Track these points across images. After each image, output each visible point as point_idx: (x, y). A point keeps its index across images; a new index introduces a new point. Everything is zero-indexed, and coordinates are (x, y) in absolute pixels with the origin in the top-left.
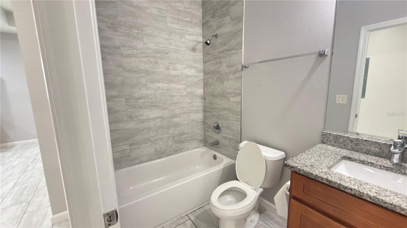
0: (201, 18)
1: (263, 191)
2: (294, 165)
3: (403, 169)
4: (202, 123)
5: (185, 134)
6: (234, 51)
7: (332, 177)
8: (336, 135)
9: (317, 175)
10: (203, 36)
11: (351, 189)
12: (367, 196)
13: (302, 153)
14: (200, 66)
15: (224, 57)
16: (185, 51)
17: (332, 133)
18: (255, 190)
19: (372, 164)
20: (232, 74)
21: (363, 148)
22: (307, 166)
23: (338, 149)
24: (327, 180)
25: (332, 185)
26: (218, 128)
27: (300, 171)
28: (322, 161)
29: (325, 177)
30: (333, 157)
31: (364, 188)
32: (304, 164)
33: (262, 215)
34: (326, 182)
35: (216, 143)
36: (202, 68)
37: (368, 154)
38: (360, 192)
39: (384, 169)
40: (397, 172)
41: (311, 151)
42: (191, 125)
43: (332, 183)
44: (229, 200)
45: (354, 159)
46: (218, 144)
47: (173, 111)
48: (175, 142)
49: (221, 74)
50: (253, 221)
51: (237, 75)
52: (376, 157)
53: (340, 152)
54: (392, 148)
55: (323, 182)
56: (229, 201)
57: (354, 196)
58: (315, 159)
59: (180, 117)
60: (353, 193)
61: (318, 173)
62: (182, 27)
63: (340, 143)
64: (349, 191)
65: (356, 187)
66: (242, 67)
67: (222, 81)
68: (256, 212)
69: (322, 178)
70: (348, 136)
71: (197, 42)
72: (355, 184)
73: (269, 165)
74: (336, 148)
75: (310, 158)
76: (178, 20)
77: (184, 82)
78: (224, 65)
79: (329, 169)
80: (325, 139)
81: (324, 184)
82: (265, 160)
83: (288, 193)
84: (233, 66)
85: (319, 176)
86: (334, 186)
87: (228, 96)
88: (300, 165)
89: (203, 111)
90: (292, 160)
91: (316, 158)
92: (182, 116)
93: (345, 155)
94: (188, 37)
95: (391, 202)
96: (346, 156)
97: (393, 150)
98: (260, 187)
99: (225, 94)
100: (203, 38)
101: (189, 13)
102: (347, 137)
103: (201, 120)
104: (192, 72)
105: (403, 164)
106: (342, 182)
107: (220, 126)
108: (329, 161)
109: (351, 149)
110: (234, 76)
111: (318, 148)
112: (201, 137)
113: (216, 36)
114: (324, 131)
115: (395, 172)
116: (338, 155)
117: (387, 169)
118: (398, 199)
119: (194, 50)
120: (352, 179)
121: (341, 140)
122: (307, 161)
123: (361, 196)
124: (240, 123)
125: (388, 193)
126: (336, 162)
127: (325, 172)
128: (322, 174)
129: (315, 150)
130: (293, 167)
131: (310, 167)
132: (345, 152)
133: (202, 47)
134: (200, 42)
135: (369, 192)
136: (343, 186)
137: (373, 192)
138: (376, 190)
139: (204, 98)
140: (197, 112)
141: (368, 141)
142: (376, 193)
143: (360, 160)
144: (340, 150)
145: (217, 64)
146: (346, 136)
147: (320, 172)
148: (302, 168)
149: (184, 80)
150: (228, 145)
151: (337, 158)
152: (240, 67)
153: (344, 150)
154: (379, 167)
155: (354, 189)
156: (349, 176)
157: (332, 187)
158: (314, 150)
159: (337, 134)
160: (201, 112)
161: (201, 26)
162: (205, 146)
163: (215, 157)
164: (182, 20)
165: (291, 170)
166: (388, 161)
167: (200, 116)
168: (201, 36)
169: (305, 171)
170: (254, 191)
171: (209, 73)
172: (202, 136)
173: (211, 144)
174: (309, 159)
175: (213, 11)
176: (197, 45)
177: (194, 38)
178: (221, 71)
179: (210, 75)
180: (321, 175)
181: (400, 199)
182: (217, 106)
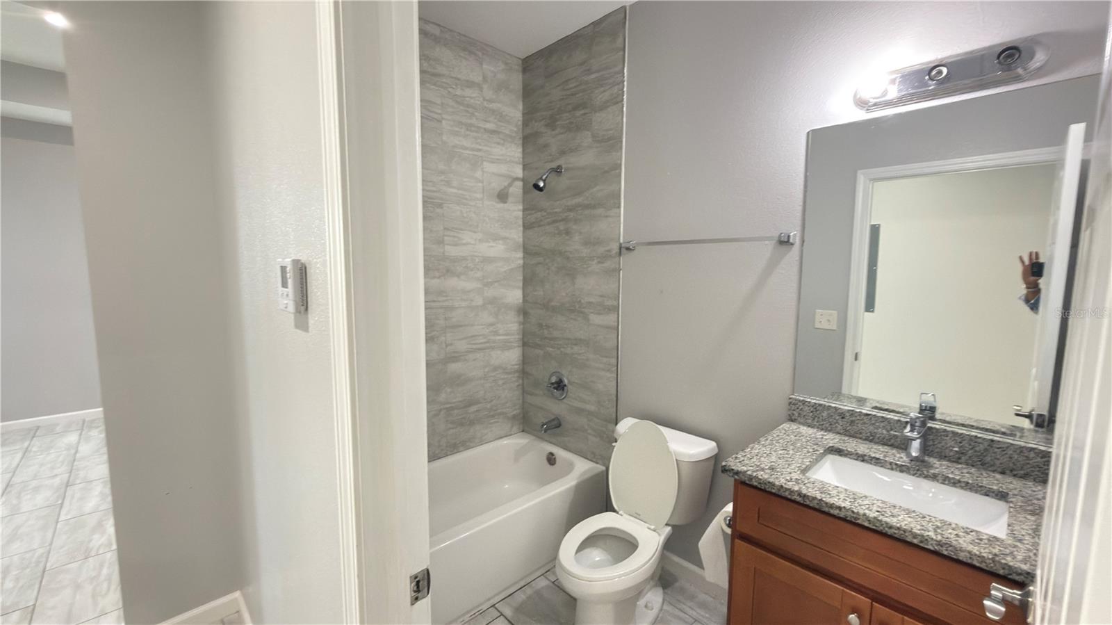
0: (520, 123)
1: (671, 532)
2: (740, 469)
3: (925, 467)
4: (516, 375)
5: (477, 402)
6: (600, 211)
7: (808, 488)
8: (815, 404)
9: (782, 486)
10: (524, 166)
11: (840, 508)
12: (864, 519)
13: (754, 443)
14: (517, 235)
15: (576, 221)
16: (482, 199)
17: (809, 400)
18: (654, 531)
19: (876, 462)
20: (595, 261)
21: (862, 429)
22: (763, 470)
23: (820, 433)
24: (800, 494)
25: (808, 503)
26: (560, 385)
27: (752, 479)
28: (790, 458)
29: (796, 488)
30: (811, 450)
31: (860, 505)
32: (758, 466)
33: (669, 591)
34: (799, 499)
35: (555, 422)
36: (521, 240)
37: (871, 441)
38: (853, 512)
39: (897, 471)
40: (916, 474)
41: (770, 438)
42: (492, 378)
43: (808, 499)
44: (597, 559)
45: (846, 452)
46: (559, 425)
47: (451, 344)
48: (452, 422)
49: (568, 258)
50: (649, 605)
51: (608, 264)
52: (886, 447)
53: (823, 440)
54: (908, 428)
55: (793, 498)
56: (598, 561)
57: (844, 520)
58: (777, 454)
59: (466, 360)
60: (842, 515)
61: (785, 482)
62: (477, 143)
63: (823, 420)
64: (836, 512)
65: (847, 504)
66: (620, 248)
67: (571, 274)
68: (656, 586)
69: (791, 492)
70: (837, 406)
71: (510, 180)
72: (847, 498)
73: (686, 470)
74: (815, 430)
75: (768, 452)
76: (469, 127)
77: (479, 274)
78: (577, 238)
79: (804, 474)
80: (795, 412)
81: (794, 502)
82: (676, 460)
83: (729, 531)
84: (598, 242)
85: (786, 488)
86: (811, 505)
87: (586, 310)
88: (751, 468)
89: (521, 345)
90: (736, 458)
91: (780, 452)
92: (471, 356)
93: (831, 445)
94: (490, 168)
95: (898, 525)
96: (833, 447)
97: (909, 434)
98: (665, 523)
99: (577, 306)
100: (524, 169)
101: (493, 111)
102: (835, 407)
103: (516, 367)
104: (496, 249)
105: (926, 458)
106: (823, 496)
107: (566, 381)
108: (803, 459)
109: (842, 432)
110: (600, 265)
111: (784, 431)
112: (516, 409)
113: (558, 171)
114: (793, 395)
115: (913, 475)
116: (819, 446)
117: (902, 469)
118: (909, 519)
119: (502, 196)
120: (842, 490)
121: (825, 414)
122: (762, 459)
123: (856, 519)
124: (615, 376)
125: (895, 511)
126: (816, 460)
127: (796, 479)
128: (790, 483)
129: (778, 436)
130: (737, 473)
131: (768, 471)
132: (832, 439)
133: (521, 191)
134: (517, 179)
135: (867, 512)
136: (826, 503)
137: (874, 510)
138: (879, 506)
139: (524, 312)
140: (505, 346)
141: (870, 416)
142: (878, 511)
143: (857, 454)
144: (822, 435)
145: (558, 234)
146: (833, 405)
147: (787, 480)
148: (755, 474)
149: (478, 269)
150: (586, 427)
151: (817, 450)
152: (615, 247)
153: (831, 433)
154: (889, 466)
155: (844, 507)
156: (838, 485)
157: (807, 506)
158: (775, 436)
159: (817, 402)
160: (515, 347)
161: (521, 142)
162: (523, 431)
163: (551, 459)
164: (479, 127)
165: (733, 479)
166: (904, 454)
167: (512, 357)
168: (518, 165)
169: (761, 479)
170: (654, 533)
171: (537, 254)
172: (517, 407)
173: (543, 426)
174: (767, 455)
175: (550, 112)
176: (510, 185)
177: (503, 169)
178: (571, 252)
179: (541, 259)
180: (790, 485)
181: (912, 520)
182: (556, 334)
